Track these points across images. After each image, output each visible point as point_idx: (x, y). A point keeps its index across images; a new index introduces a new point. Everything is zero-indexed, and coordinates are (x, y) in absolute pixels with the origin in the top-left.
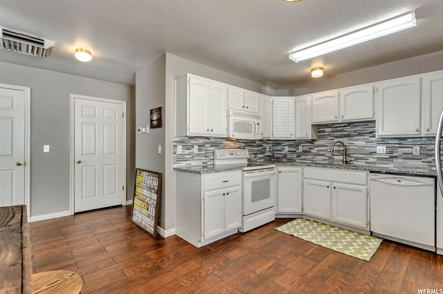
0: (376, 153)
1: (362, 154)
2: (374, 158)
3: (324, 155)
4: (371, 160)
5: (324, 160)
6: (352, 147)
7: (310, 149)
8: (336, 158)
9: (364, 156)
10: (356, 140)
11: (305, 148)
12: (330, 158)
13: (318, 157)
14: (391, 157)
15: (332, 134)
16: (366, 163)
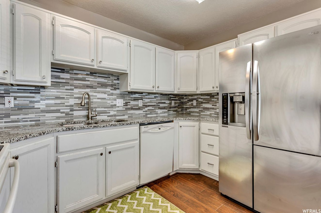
0: (115, 105)
1: (105, 108)
2: (114, 111)
3: (58, 111)
4: (112, 113)
5: (58, 118)
6: (94, 100)
7: (31, 102)
8: (76, 113)
9: (106, 109)
10: (99, 92)
11: (20, 102)
12: (67, 114)
13: (47, 115)
14: (126, 108)
15: (71, 82)
16: (108, 116)
